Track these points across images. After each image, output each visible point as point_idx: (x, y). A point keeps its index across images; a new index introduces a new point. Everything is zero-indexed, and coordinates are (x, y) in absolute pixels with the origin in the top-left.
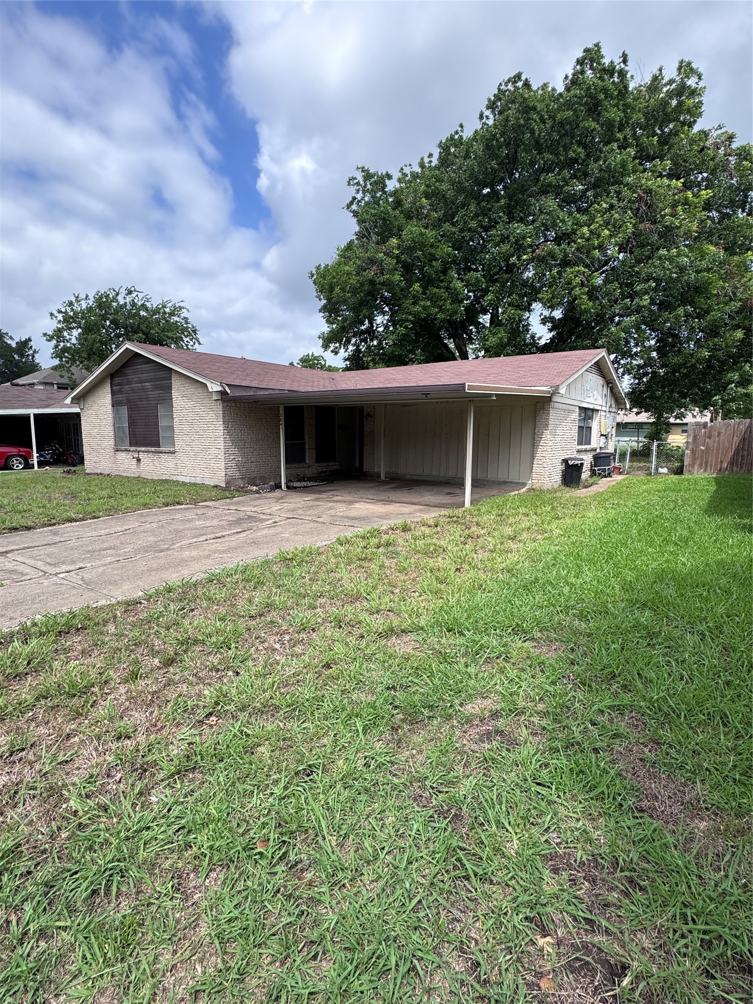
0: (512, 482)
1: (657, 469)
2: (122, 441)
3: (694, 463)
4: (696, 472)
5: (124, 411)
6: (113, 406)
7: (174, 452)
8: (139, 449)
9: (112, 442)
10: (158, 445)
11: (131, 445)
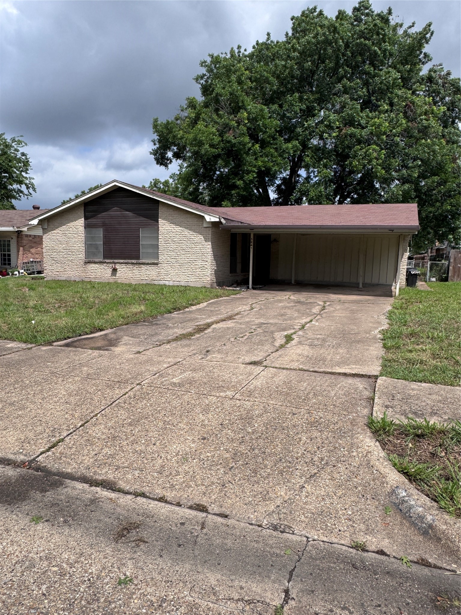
0: (382, 285)
1: (430, 279)
2: (94, 254)
3: (454, 275)
4: (455, 280)
5: (100, 233)
6: (85, 228)
7: (157, 264)
8: (116, 261)
9: (82, 256)
10: (138, 258)
11: (105, 257)
